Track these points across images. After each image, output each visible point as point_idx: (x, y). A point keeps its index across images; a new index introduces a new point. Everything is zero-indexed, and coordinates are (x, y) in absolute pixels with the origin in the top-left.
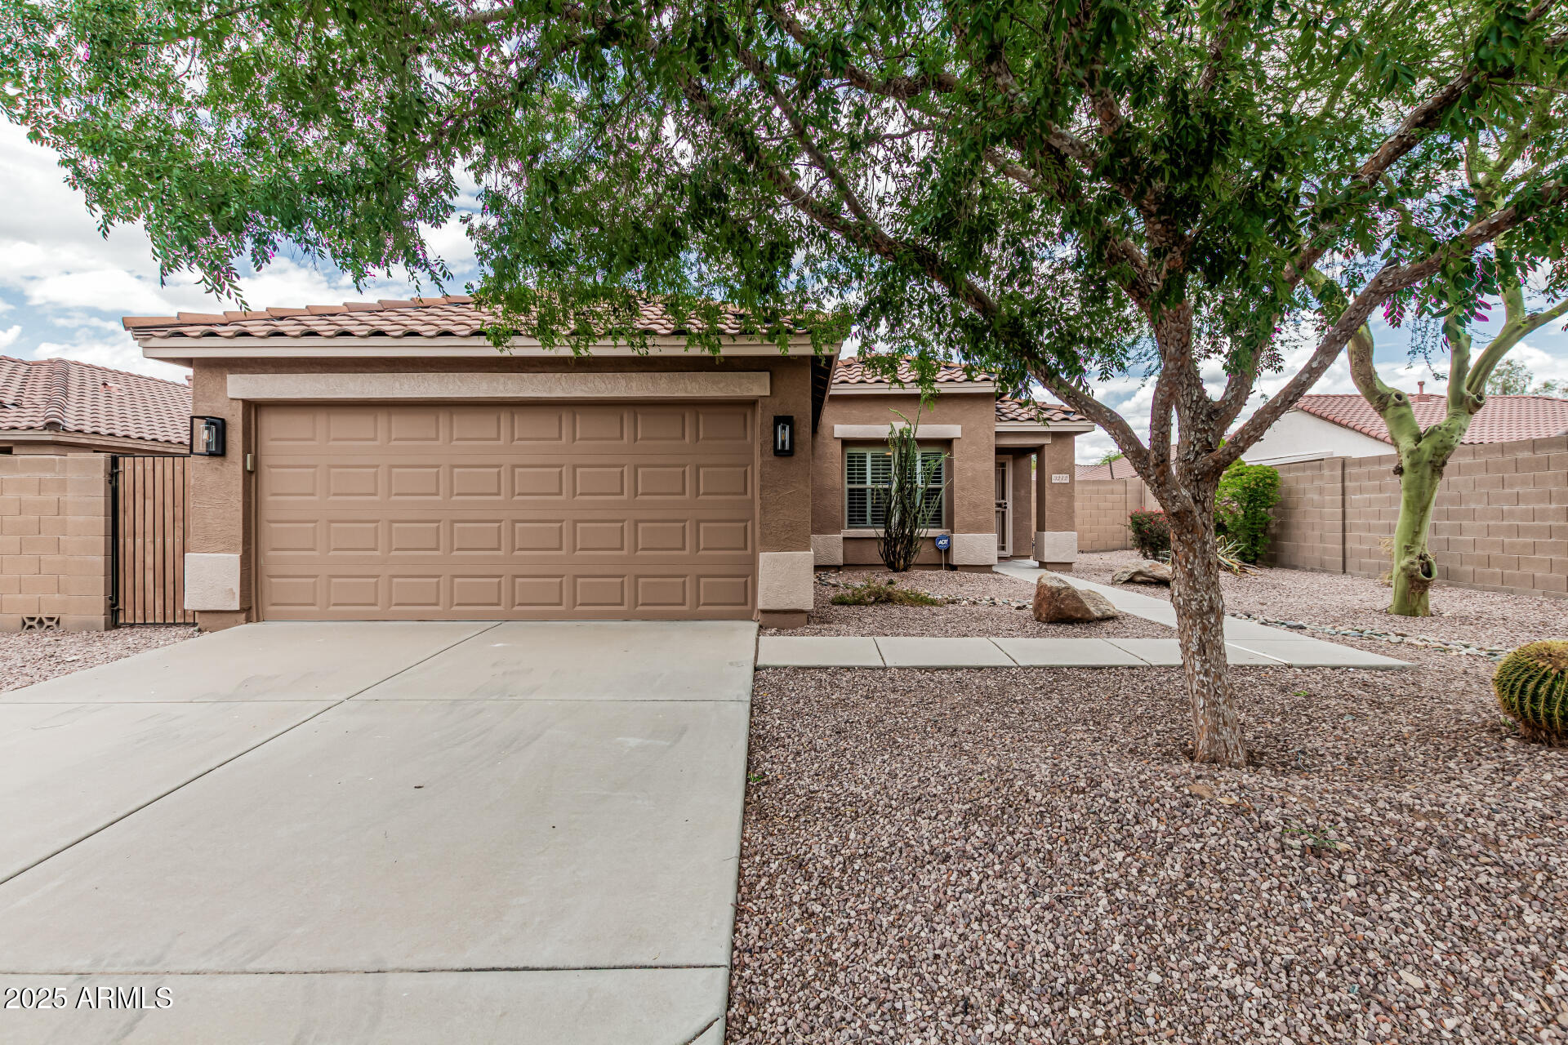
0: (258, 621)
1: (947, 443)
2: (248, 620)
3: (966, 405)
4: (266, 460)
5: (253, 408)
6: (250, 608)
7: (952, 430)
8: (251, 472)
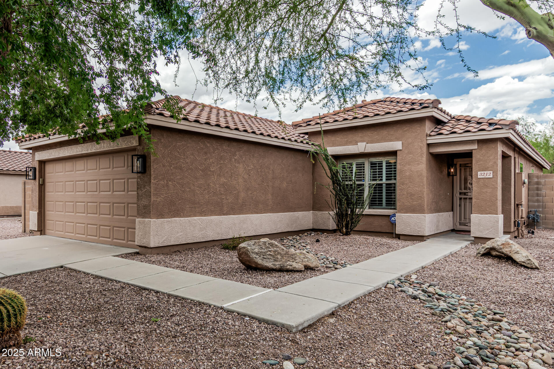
0: (44, 235)
1: (394, 153)
2: (41, 234)
3: (406, 128)
4: (47, 180)
5: (42, 163)
6: (42, 230)
7: (397, 145)
8: (42, 185)
